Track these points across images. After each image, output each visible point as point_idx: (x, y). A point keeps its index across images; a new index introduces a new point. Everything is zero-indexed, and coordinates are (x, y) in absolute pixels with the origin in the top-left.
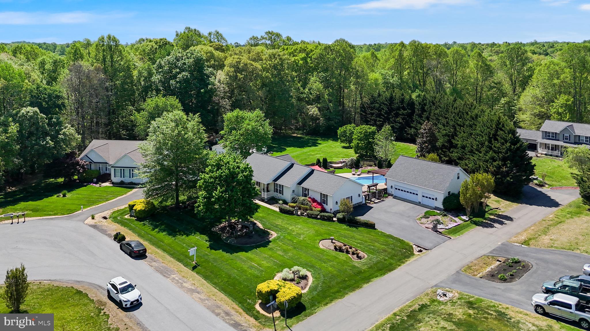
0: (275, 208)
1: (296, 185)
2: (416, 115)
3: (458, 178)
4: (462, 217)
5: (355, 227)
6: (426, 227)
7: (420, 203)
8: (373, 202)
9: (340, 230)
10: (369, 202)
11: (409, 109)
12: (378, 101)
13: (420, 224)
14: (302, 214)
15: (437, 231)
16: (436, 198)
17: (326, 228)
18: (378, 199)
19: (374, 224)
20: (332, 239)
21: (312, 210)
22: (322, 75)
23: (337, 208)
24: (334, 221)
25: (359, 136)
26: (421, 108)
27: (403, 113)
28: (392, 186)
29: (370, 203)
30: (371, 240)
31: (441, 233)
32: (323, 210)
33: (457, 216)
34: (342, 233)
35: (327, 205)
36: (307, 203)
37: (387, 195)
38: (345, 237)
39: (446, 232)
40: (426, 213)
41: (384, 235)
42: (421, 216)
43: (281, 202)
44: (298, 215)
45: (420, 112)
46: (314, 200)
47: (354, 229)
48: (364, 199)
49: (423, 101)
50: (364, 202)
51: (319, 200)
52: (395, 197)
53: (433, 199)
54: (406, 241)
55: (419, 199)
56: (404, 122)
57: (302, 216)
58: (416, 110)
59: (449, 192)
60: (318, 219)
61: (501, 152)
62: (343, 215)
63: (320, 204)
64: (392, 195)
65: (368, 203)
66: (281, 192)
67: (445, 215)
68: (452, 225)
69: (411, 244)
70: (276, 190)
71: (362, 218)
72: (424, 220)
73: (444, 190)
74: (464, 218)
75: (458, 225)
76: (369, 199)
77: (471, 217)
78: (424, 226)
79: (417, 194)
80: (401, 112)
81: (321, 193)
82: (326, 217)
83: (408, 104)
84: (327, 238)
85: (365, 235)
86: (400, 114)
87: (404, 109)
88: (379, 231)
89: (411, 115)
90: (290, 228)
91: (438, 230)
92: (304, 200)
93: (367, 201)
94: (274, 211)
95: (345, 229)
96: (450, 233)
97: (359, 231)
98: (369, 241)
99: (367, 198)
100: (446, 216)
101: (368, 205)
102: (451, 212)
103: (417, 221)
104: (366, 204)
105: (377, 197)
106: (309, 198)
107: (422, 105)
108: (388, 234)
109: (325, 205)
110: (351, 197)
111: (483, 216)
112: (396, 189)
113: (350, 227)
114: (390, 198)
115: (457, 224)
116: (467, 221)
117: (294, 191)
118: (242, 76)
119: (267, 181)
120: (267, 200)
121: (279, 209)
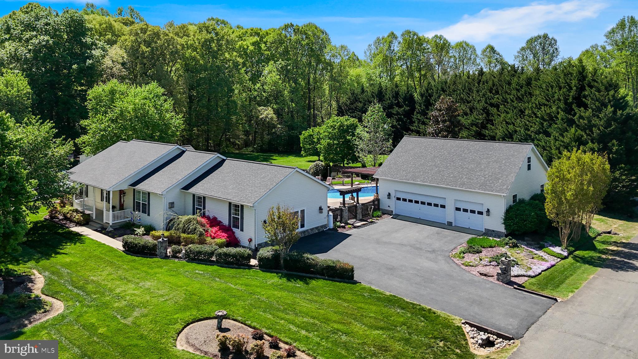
0: (117, 244)
1: (178, 190)
2: (417, 113)
3: (529, 168)
4: (551, 248)
5: (302, 279)
6: (481, 274)
7: (450, 224)
8: (350, 226)
9: (259, 290)
10: (343, 224)
11: (407, 105)
12: (360, 100)
13: (463, 266)
14: (175, 256)
15: (511, 283)
16: (488, 211)
17: (224, 286)
18: (361, 220)
19: (352, 270)
20: (220, 318)
21: (202, 242)
22: (280, 64)
23: (264, 237)
24: (251, 267)
25: (330, 133)
26: (425, 102)
27: (397, 111)
28: (389, 195)
29: (344, 227)
30: (342, 314)
31: (524, 287)
32: (233, 242)
33: (541, 248)
34: (263, 298)
35: (242, 230)
36: (195, 229)
37: (379, 213)
38: (269, 308)
39: (534, 284)
40: (470, 241)
41: (379, 299)
42: (460, 249)
43: (141, 231)
44: (166, 257)
45: (423, 107)
46: (214, 222)
47: (299, 284)
48: (332, 218)
49: (427, 91)
50: (331, 226)
51: (226, 222)
52: (396, 217)
53: (480, 213)
54: (439, 312)
55: (449, 215)
56: (399, 124)
57: (173, 260)
58: (417, 106)
59: (515, 197)
60: (212, 263)
61: (595, 126)
62: (276, 250)
63: (227, 230)
64: (389, 213)
65: (340, 227)
66: (146, 209)
67: (515, 246)
68: (538, 267)
69: (457, 321)
70: (136, 206)
71: (322, 258)
72: (470, 258)
73: (507, 189)
74: (557, 250)
75: (553, 266)
76: (343, 220)
77: (572, 249)
78: (474, 271)
79: (443, 206)
80: (396, 109)
81: (230, 203)
82: (234, 256)
83: (405, 99)
84: (213, 315)
85: (327, 300)
86: (393, 114)
87: (400, 106)
88: (364, 288)
89: (409, 114)
90: (118, 291)
91: (513, 279)
92: (189, 221)
93: (338, 224)
94: (112, 250)
95: (275, 286)
96: (545, 284)
97: (313, 289)
98: (335, 317)
99: (339, 219)
100: (518, 247)
101: (340, 230)
102: (524, 240)
103: (455, 260)
104: (335, 229)
105: (360, 216)
106: (204, 216)
107: (426, 97)
108: (388, 293)
109: (237, 231)
110: (303, 212)
111: (594, 248)
112: (398, 199)
113: (289, 280)
114: (387, 219)
115: (548, 265)
116: (566, 258)
117: (172, 205)
118: (148, 49)
119: (114, 184)
120: (111, 229)
121: (124, 246)
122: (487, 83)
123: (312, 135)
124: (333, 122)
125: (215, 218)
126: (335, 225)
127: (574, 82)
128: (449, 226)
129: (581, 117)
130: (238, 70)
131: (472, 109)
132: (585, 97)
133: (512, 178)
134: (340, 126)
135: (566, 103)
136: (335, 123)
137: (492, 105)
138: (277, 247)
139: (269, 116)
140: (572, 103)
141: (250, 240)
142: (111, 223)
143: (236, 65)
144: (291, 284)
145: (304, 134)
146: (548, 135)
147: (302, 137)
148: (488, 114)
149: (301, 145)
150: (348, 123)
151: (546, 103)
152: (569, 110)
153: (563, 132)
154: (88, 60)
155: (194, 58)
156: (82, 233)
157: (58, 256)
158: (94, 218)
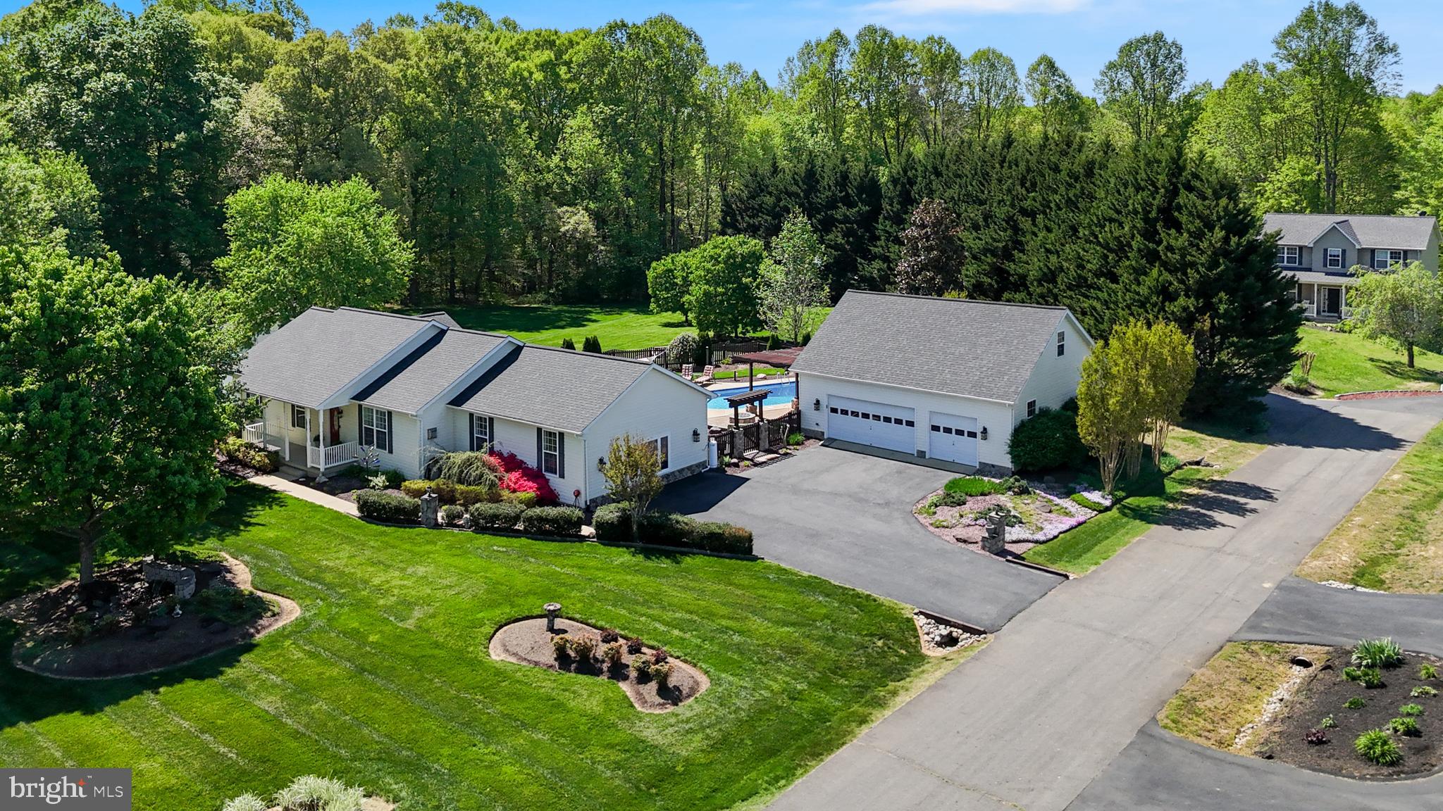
0: (346, 506)
1: (442, 405)
2: (885, 218)
3: (1061, 350)
4: (1085, 494)
5: (668, 555)
6: (958, 540)
7: (922, 454)
8: (747, 463)
9: (600, 574)
10: (735, 460)
11: (864, 202)
12: (771, 189)
13: (932, 529)
14: (451, 521)
15: (1003, 553)
16: (985, 431)
17: (543, 569)
18: (768, 451)
19: (750, 539)
20: (552, 615)
21: (496, 499)
22: (601, 112)
23: (602, 487)
24: (584, 539)
25: (708, 271)
26: (899, 196)
27: (845, 215)
28: (818, 403)
29: (736, 465)
30: (733, 605)
31: (1023, 559)
32: (548, 497)
33: (1068, 493)
34: (610, 586)
35: (562, 476)
36: (481, 476)
37: (800, 438)
38: (620, 600)
39: (1040, 554)
40: (952, 485)
41: (791, 583)
42: (932, 498)
43: (380, 480)
44: (437, 526)
45: (897, 207)
46: (511, 463)
47: (665, 564)
48: (715, 449)
49: (905, 172)
50: (715, 463)
51: (531, 461)
52: (830, 443)
53: (972, 435)
54: (882, 599)
55: (920, 438)
56: (848, 242)
57: (449, 530)
58: (885, 205)
59: (1031, 405)
60: (518, 534)
61: (1193, 265)
62: (624, 510)
63: (535, 475)
64: (818, 436)
65: (729, 465)
66: (385, 441)
67: (1023, 491)
68: (1054, 526)
69: (908, 611)
70: (366, 437)
71: (699, 520)
72: (946, 514)
73: (1015, 393)
74: (1095, 496)
75: (1080, 524)
76: (736, 453)
77: (1121, 494)
78: (948, 535)
79: (910, 424)
80: (841, 211)
81: (539, 430)
82: (554, 521)
83: (861, 189)
84: (536, 612)
85: (711, 586)
86: (837, 220)
87: (850, 205)
88: (769, 567)
89: (868, 221)
90: (376, 581)
91: (1008, 547)
92: (469, 463)
93: (727, 459)
94: (338, 516)
95: (625, 568)
96: (1055, 556)
97: (688, 571)
98: (724, 611)
99: (727, 451)
100: (1029, 493)
101: (730, 471)
102: (1041, 481)
103: (920, 518)
104: (720, 470)
105: (765, 444)
106: (492, 452)
107: (903, 185)
108: (806, 574)
109: (553, 479)
110: (665, 440)
111: (1159, 491)
112: (834, 410)
113: (647, 557)
114: (813, 447)
115: (1073, 522)
116: (1107, 509)
117: (433, 433)
118: (327, 94)
119: (325, 397)
120: (324, 479)
121: (361, 509)
122: (1017, 166)
123: (671, 271)
124: (715, 247)
125: (512, 456)
126: (721, 463)
127: (1162, 179)
128: (920, 458)
129: (1170, 248)
130: (512, 128)
131: (987, 217)
132: (1179, 208)
133: (1026, 373)
134: (729, 257)
135: (1146, 220)
136: (718, 251)
137: (1024, 212)
138: (625, 504)
139: (581, 228)
140: (1156, 220)
141: (577, 494)
142: (322, 467)
143: (508, 117)
144: (649, 564)
145: (655, 269)
146: (1114, 279)
147: (650, 275)
148: (1016, 229)
149: (650, 291)
150: (744, 250)
151: (1115, 216)
152: (1150, 234)
153: (1139, 272)
154: (206, 122)
155: (421, 108)
156: (273, 488)
157: (249, 528)
158: (287, 458)
